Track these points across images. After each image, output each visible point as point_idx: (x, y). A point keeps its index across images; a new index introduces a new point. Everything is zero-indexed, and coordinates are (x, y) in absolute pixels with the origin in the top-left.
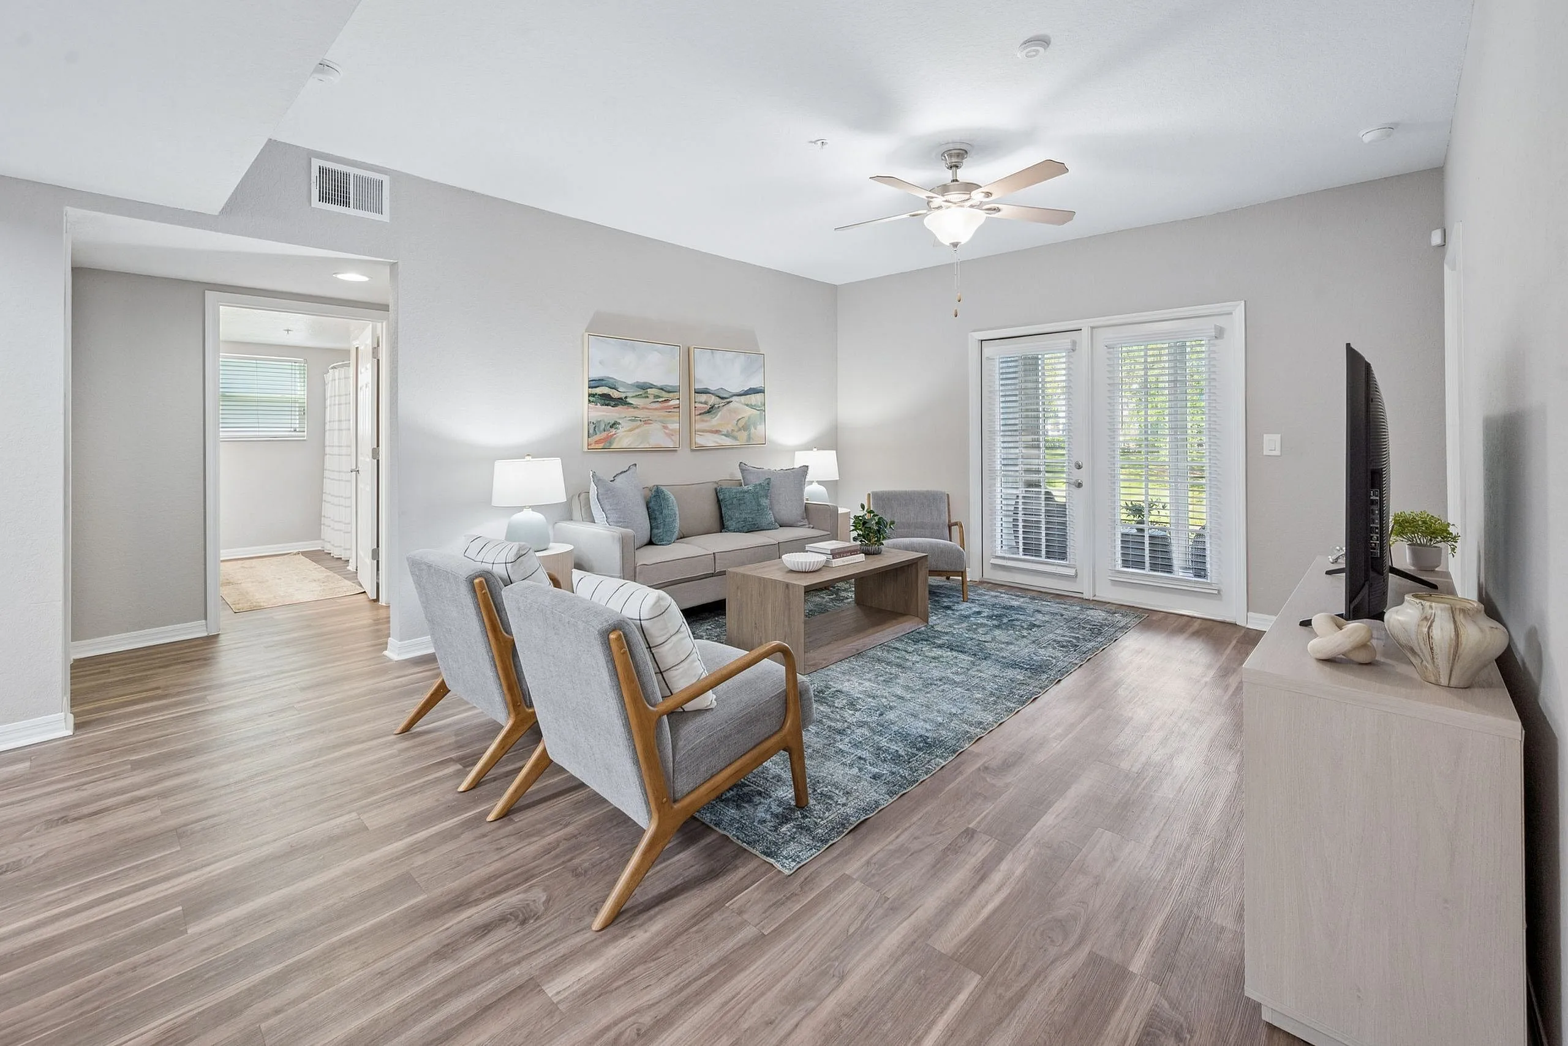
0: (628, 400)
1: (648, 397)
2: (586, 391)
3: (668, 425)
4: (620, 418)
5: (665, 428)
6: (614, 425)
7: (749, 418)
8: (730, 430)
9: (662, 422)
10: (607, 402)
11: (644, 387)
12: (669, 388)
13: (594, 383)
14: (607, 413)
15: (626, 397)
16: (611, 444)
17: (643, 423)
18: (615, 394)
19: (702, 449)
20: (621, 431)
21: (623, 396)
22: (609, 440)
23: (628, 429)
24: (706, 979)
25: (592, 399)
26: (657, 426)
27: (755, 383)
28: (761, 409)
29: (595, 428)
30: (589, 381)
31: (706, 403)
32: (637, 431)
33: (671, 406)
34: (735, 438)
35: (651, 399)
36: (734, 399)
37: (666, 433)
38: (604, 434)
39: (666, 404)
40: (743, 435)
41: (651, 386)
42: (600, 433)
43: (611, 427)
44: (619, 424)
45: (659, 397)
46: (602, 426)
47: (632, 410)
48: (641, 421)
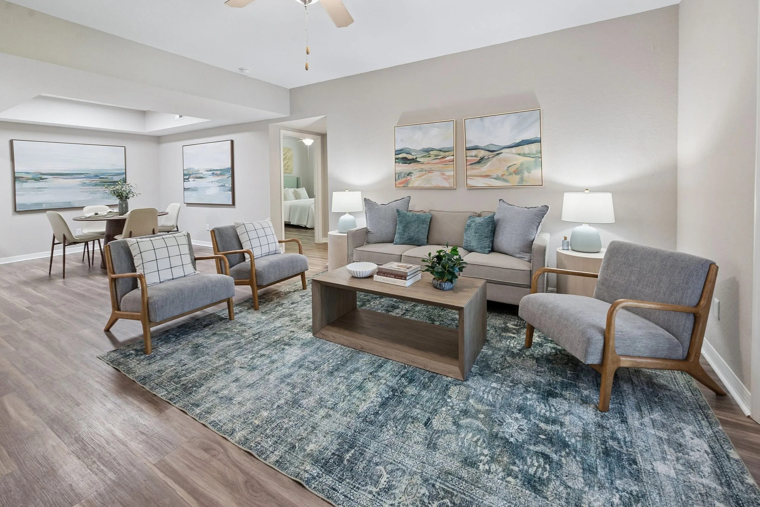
0: (418, 159)
1: (431, 156)
2: (393, 157)
3: (445, 173)
4: (413, 170)
5: (443, 174)
6: (409, 174)
7: (522, 164)
8: (500, 175)
9: (440, 171)
10: (406, 162)
11: (428, 151)
12: (446, 149)
13: (398, 152)
14: (406, 168)
15: (416, 158)
16: (408, 184)
18: (410, 157)
19: (476, 188)
20: (413, 177)
21: (414, 157)
22: (407, 182)
23: (418, 176)
25: (397, 161)
26: (437, 173)
28: (537, 156)
29: (399, 176)
30: (395, 151)
31: (476, 156)
32: (424, 177)
33: (448, 160)
34: (507, 180)
35: (433, 157)
36: (504, 150)
37: (445, 178)
38: (404, 179)
39: (444, 160)
40: (515, 178)
41: (433, 150)
42: (402, 178)
43: (408, 175)
44: (412, 173)
45: (438, 156)
46: (403, 175)
47: (421, 165)
48: (426, 171)
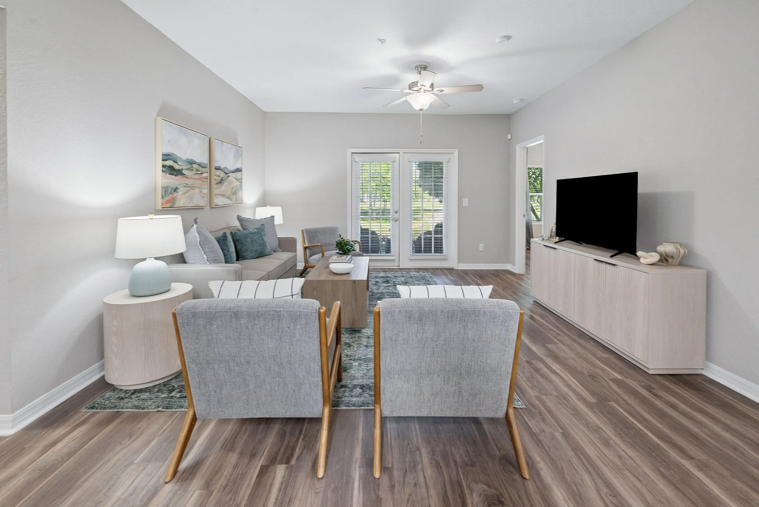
0: (184, 172)
1: (192, 170)
2: (160, 163)
3: (203, 190)
4: (179, 185)
5: (201, 192)
6: (176, 190)
7: (237, 186)
8: (229, 194)
9: (199, 188)
10: (172, 172)
11: (191, 162)
12: (203, 165)
13: (166, 157)
14: (172, 181)
15: (182, 169)
16: (174, 204)
17: (190, 188)
18: (177, 167)
19: (217, 207)
20: (179, 194)
21: (180, 168)
22: (173, 200)
23: (183, 193)
24: (584, 460)
25: (164, 169)
26: (197, 191)
27: (238, 166)
28: (240, 180)
29: (165, 191)
30: (163, 155)
31: (219, 176)
32: (187, 194)
33: (203, 177)
34: (231, 200)
35: (194, 172)
36: (231, 174)
37: (201, 196)
38: (171, 196)
39: (201, 176)
40: (234, 197)
41: (195, 163)
42: (169, 195)
43: (174, 191)
44: (178, 189)
45: (199, 171)
46: (170, 190)
47: (185, 179)
48: (189, 187)
